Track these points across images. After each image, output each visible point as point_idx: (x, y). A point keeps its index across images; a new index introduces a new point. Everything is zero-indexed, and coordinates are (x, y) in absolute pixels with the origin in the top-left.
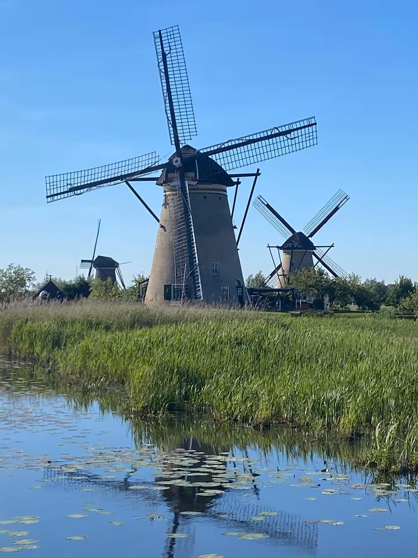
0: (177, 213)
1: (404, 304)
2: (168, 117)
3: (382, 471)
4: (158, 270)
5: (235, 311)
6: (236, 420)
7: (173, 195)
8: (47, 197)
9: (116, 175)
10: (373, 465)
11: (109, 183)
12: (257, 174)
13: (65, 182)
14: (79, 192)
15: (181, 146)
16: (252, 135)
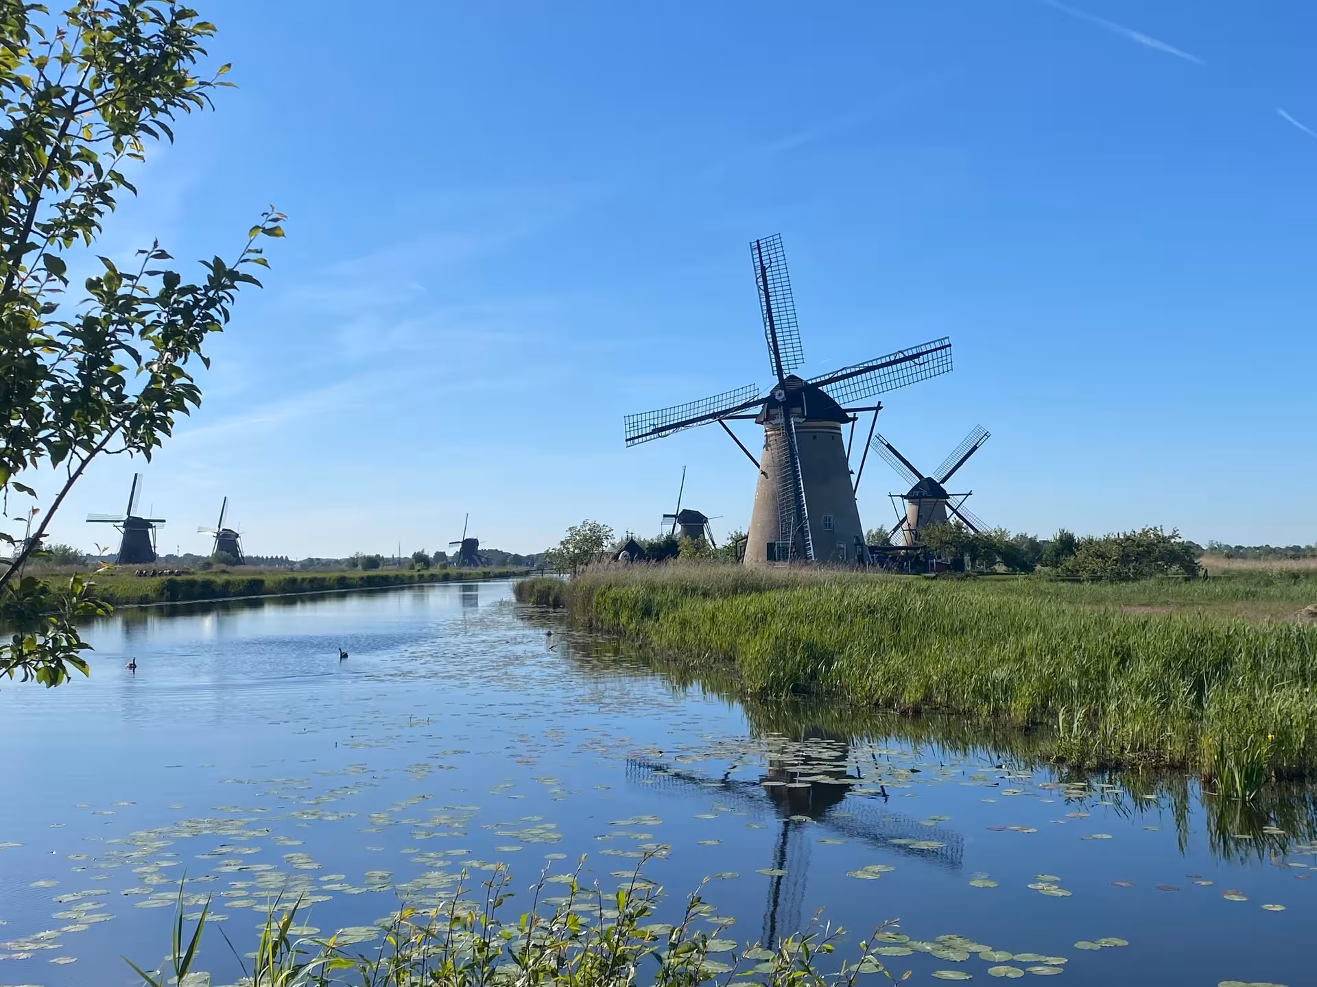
0: (781, 456)
1: (1067, 564)
2: (768, 343)
3: (1072, 768)
4: (759, 525)
5: (859, 573)
6: (877, 704)
7: (775, 435)
8: (627, 440)
9: (708, 413)
10: (1060, 760)
11: (699, 423)
12: (878, 408)
13: (648, 422)
14: (663, 433)
15: (785, 377)
16: (872, 361)
